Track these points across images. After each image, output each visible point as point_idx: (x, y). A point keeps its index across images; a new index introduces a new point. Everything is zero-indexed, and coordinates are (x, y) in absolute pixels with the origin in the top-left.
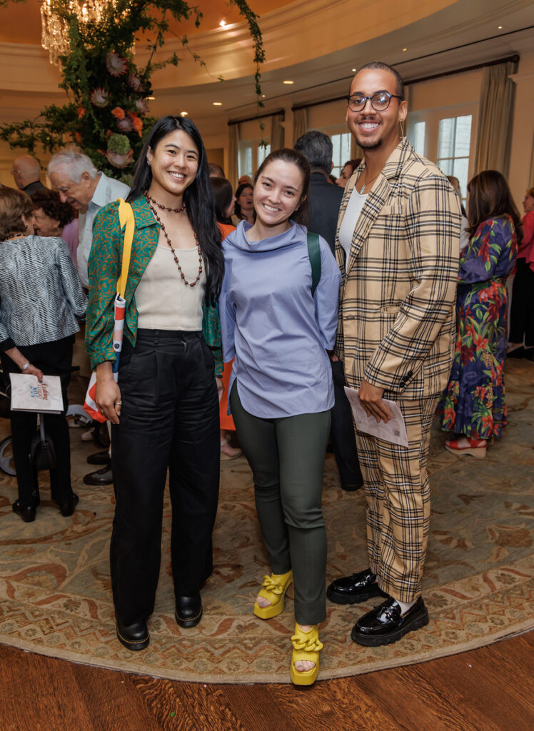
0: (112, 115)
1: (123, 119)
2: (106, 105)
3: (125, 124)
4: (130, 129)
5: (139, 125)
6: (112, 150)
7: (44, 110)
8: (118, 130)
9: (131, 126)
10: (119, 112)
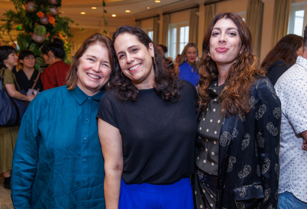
0: (37, 16)
1: (44, 18)
2: (33, 10)
3: (44, 20)
4: (47, 23)
5: (53, 21)
6: (36, 33)
7: (5, 12)
8: (40, 23)
9: (48, 21)
10: (40, 14)
